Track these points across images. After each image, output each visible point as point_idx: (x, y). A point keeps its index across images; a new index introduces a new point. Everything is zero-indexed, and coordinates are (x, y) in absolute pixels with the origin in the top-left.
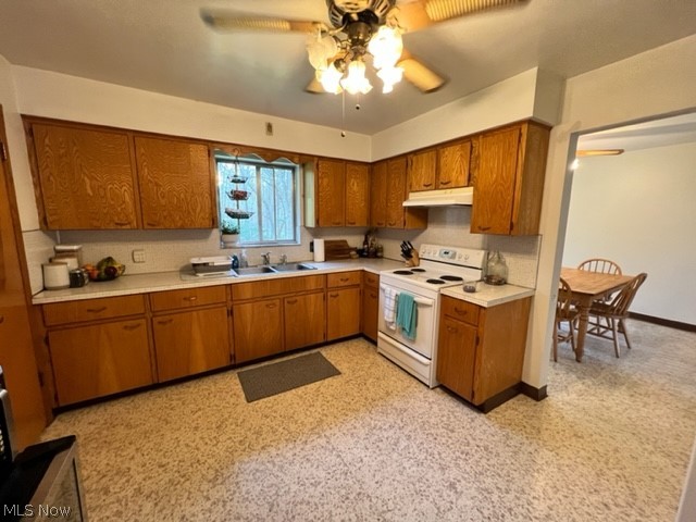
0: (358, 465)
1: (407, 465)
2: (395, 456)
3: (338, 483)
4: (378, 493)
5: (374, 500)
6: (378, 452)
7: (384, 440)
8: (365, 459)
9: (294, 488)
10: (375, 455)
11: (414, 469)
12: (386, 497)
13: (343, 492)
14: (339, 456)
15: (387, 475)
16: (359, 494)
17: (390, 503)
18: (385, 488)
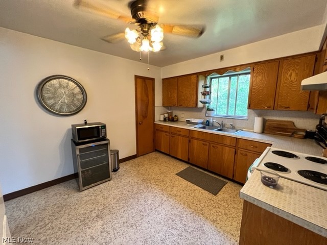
0: (156, 213)
1: (161, 234)
2: (165, 228)
3: (146, 208)
4: (144, 223)
5: (140, 221)
6: (165, 220)
7: (174, 222)
8: (160, 215)
9: (143, 196)
10: (163, 219)
11: (159, 238)
12: (143, 225)
13: (143, 210)
14: (159, 206)
15: (153, 225)
16: (143, 215)
17: (140, 228)
18: (146, 225)
